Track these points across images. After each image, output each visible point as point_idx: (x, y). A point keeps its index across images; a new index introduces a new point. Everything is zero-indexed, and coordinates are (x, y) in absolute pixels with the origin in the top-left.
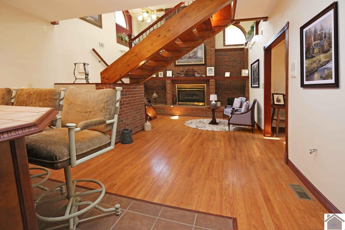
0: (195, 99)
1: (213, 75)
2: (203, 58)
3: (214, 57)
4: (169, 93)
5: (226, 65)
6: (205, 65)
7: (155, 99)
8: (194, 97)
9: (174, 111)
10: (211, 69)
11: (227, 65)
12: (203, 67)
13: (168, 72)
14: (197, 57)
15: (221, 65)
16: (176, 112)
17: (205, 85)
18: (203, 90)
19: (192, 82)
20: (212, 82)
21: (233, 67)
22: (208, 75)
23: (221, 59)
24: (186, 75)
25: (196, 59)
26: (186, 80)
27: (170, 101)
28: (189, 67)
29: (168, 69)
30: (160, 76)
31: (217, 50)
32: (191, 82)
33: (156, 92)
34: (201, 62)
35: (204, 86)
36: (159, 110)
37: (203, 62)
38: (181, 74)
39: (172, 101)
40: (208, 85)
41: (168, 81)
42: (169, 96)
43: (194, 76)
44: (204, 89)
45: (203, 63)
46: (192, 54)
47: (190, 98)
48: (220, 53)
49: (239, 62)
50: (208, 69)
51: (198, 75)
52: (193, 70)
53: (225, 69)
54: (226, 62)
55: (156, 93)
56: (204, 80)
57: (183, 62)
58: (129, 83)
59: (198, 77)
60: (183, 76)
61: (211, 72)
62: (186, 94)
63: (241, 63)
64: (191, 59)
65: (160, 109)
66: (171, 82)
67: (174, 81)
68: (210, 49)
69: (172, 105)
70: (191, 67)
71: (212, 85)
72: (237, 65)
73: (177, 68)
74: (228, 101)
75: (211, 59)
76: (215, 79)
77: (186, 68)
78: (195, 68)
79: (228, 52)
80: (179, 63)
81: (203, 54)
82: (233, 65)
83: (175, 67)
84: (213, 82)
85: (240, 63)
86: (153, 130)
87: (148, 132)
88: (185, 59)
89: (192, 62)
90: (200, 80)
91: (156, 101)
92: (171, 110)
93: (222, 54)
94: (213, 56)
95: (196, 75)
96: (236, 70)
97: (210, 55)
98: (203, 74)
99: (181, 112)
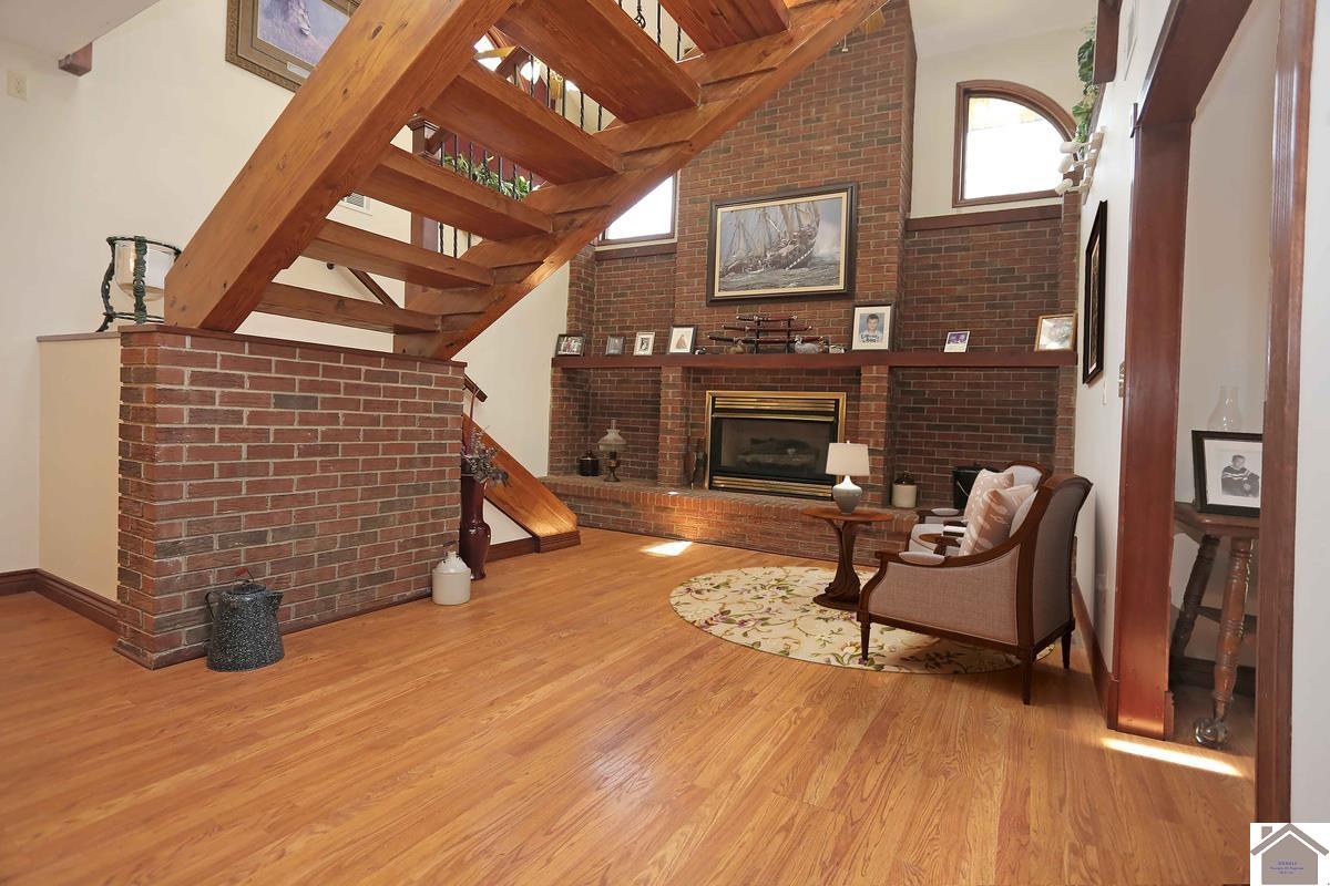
0: (788, 467)
1: (883, 344)
2: (837, 264)
3: (895, 258)
4: (671, 432)
5: (959, 299)
6: (848, 296)
7: (613, 455)
8: (786, 453)
9: (676, 514)
10: (873, 316)
11: (966, 299)
12: (835, 309)
13: (677, 333)
14: (810, 258)
15: (932, 301)
16: (687, 523)
17: (842, 397)
18: (831, 419)
19: (782, 380)
20: (874, 381)
21: (993, 307)
22: (858, 345)
23: (935, 267)
24: (755, 347)
25: (805, 270)
26: (753, 371)
27: (670, 467)
28: (772, 306)
29: (678, 320)
30: (638, 351)
31: (911, 227)
32: (774, 380)
33: (618, 422)
34: (828, 284)
35: (837, 401)
36: (611, 506)
37: (838, 283)
38: (732, 340)
39: (680, 469)
40: (854, 399)
41: (672, 375)
42: (670, 444)
43: (791, 350)
44: (835, 414)
45: (840, 286)
46: (791, 247)
47: (769, 459)
48: (933, 238)
49: (1029, 280)
50: (862, 316)
51: (808, 345)
52: (790, 320)
53: (950, 316)
54: (960, 282)
55: (617, 428)
56: (837, 372)
57: (747, 287)
58: (390, 349)
59: (807, 356)
60: (739, 349)
61: (872, 331)
62: (754, 442)
63: (1042, 287)
64: (782, 271)
65: (618, 502)
66: (686, 379)
67: (698, 372)
68: (878, 219)
69: (676, 488)
70: (782, 310)
71: (873, 398)
72: (1016, 297)
73: (716, 313)
74: (955, 485)
75: (877, 269)
76: (891, 368)
77: (756, 313)
78: (799, 314)
79: (973, 234)
80: (725, 290)
81: (839, 246)
82: (994, 298)
83: (710, 310)
84: (878, 379)
85: (1033, 287)
86: (473, 602)
87: (443, 610)
88: (755, 269)
89: (786, 284)
90: (822, 372)
91: (613, 464)
92: (665, 509)
93: (940, 242)
94: (889, 252)
95: (799, 346)
96: (1009, 323)
97: (876, 245)
98: (836, 342)
99: (705, 526)
